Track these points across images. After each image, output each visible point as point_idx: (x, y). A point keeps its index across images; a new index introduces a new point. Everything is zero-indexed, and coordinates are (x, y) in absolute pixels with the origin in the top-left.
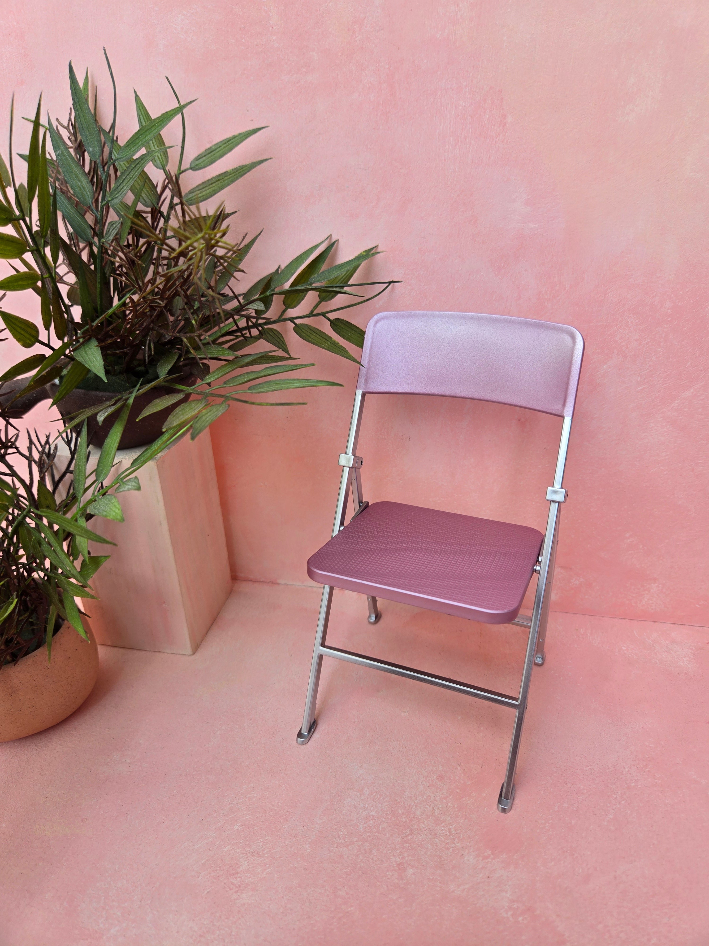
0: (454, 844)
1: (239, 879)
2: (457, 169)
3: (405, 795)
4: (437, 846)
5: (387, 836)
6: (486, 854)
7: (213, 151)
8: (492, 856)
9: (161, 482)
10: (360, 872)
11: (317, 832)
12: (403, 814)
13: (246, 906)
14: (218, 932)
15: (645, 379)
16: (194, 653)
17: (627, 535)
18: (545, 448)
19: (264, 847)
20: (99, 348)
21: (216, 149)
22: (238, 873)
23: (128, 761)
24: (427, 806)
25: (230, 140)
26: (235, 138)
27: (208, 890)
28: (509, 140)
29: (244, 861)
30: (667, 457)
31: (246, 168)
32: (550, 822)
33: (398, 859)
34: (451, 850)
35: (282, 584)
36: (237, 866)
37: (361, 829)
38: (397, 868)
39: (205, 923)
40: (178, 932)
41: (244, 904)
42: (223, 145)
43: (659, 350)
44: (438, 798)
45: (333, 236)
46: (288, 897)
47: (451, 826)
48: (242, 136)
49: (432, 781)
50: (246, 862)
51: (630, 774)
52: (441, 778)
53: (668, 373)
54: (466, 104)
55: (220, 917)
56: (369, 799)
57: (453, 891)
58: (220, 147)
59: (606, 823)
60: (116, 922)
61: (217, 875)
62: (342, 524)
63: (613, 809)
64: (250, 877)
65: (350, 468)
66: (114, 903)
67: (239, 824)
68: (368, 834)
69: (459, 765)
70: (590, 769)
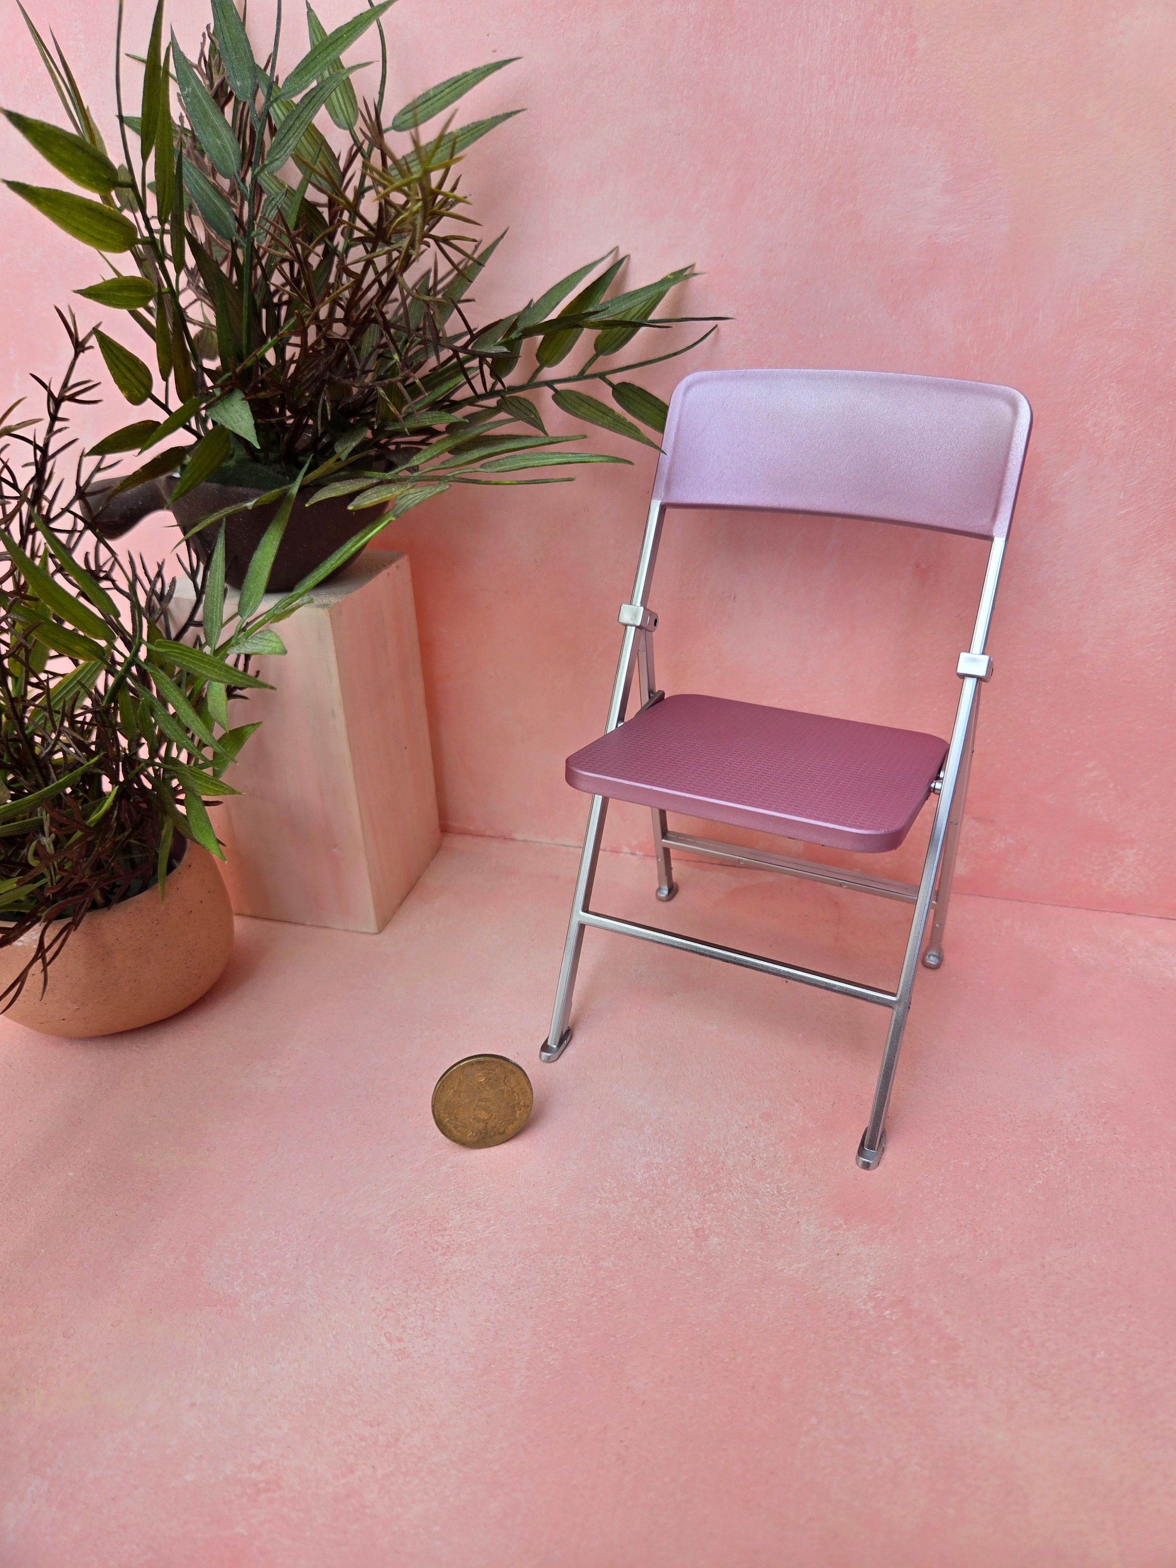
0: (786, 1207)
1: (447, 1238)
2: (830, 132)
3: (709, 1138)
4: (757, 1209)
5: (679, 1192)
6: (835, 1223)
7: (430, 99)
8: (845, 1227)
9: (335, 644)
10: (636, 1237)
11: (570, 1181)
12: (705, 1163)
13: (458, 1274)
14: (414, 1306)
15: (1132, 496)
16: (380, 932)
17: (1090, 765)
18: (958, 615)
19: (486, 1197)
20: (247, 403)
21: (435, 96)
22: (445, 1229)
23: (279, 1073)
24: (744, 1154)
25: (459, 80)
26: (466, 76)
27: (400, 1250)
28: (920, 80)
29: (456, 1214)
30: (1163, 632)
31: (484, 126)
32: (940, 1185)
33: (695, 1223)
34: (780, 1215)
35: (520, 841)
36: (445, 1220)
37: (639, 1181)
38: (694, 1235)
39: (395, 1293)
40: (353, 1303)
41: (455, 1272)
42: (446, 88)
43: (1159, 445)
44: (762, 1144)
45: (620, 248)
46: (523, 1265)
47: (782, 1182)
48: (477, 72)
49: (753, 1120)
50: (458, 1216)
51: (1075, 1125)
52: (766, 1117)
53: (1171, 485)
54: (850, 17)
55: (418, 1286)
56: (652, 1141)
57: (781, 1270)
58: (442, 92)
59: (1030, 1191)
60: (260, 1285)
61: (415, 1230)
62: (621, 718)
63: (1044, 1172)
64: (465, 1236)
65: (637, 627)
66: (257, 1261)
67: (448, 1165)
68: (651, 1188)
69: (797, 1101)
70: (1009, 1115)
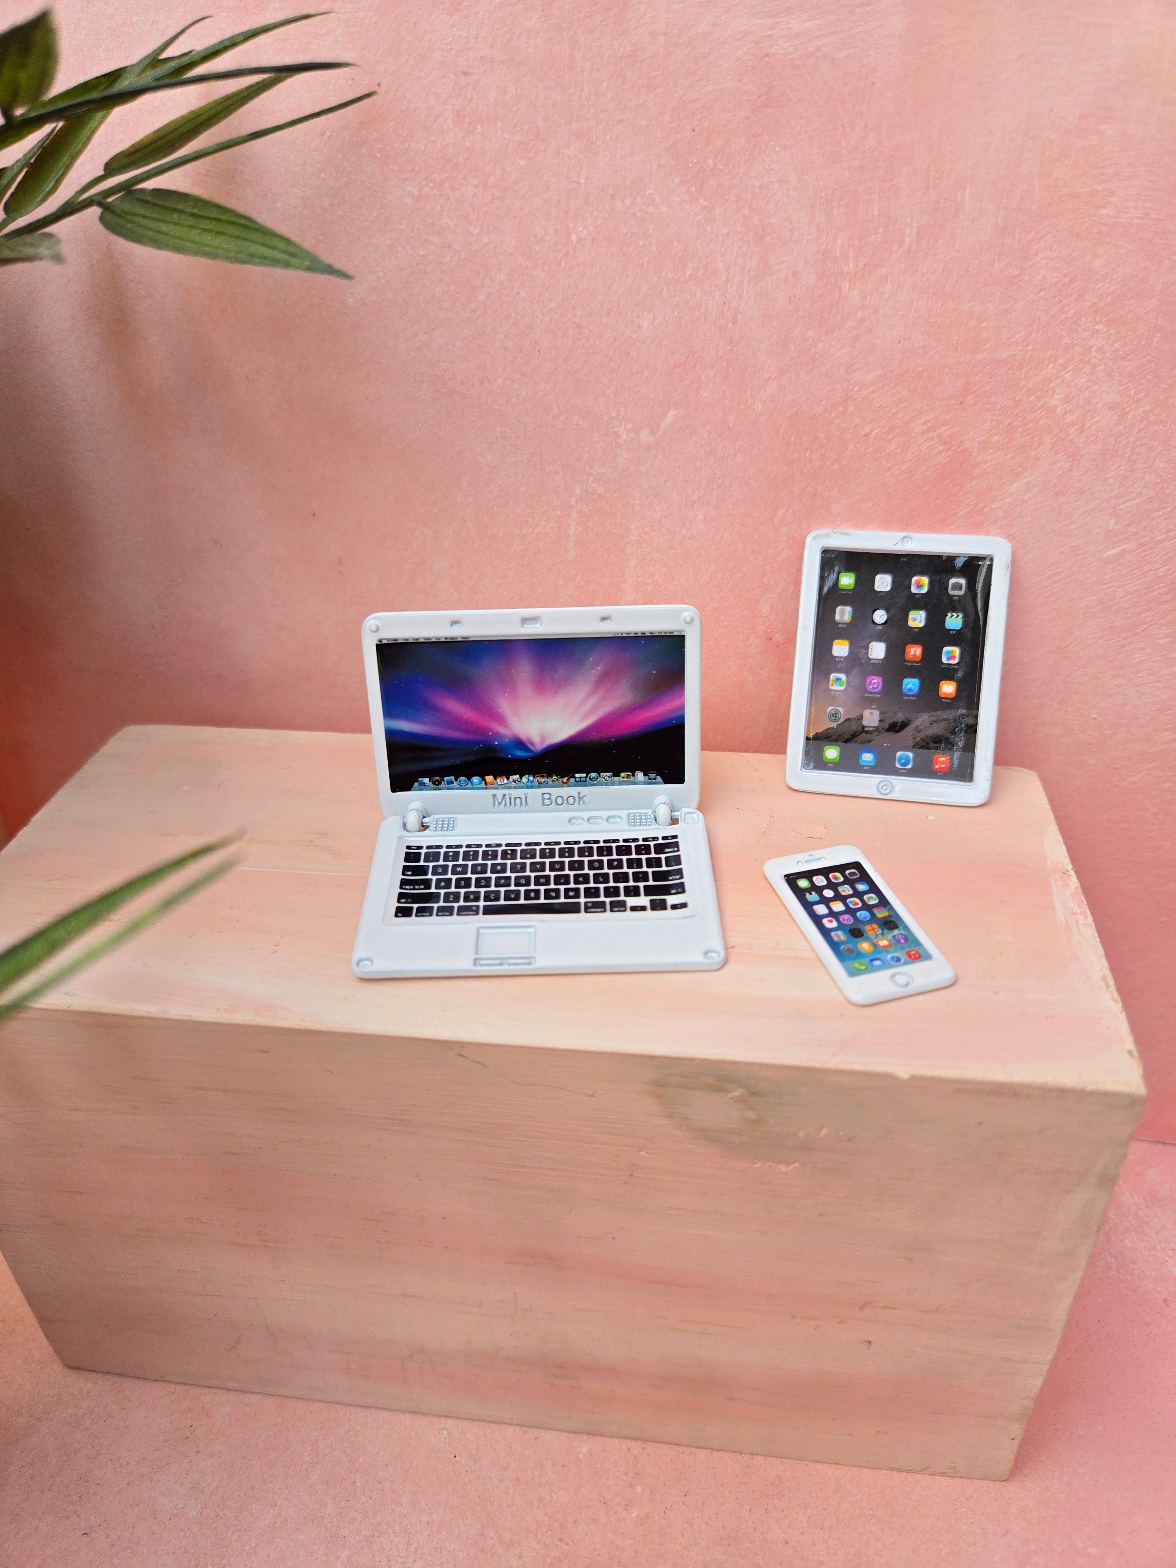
15: (1129, 525)
